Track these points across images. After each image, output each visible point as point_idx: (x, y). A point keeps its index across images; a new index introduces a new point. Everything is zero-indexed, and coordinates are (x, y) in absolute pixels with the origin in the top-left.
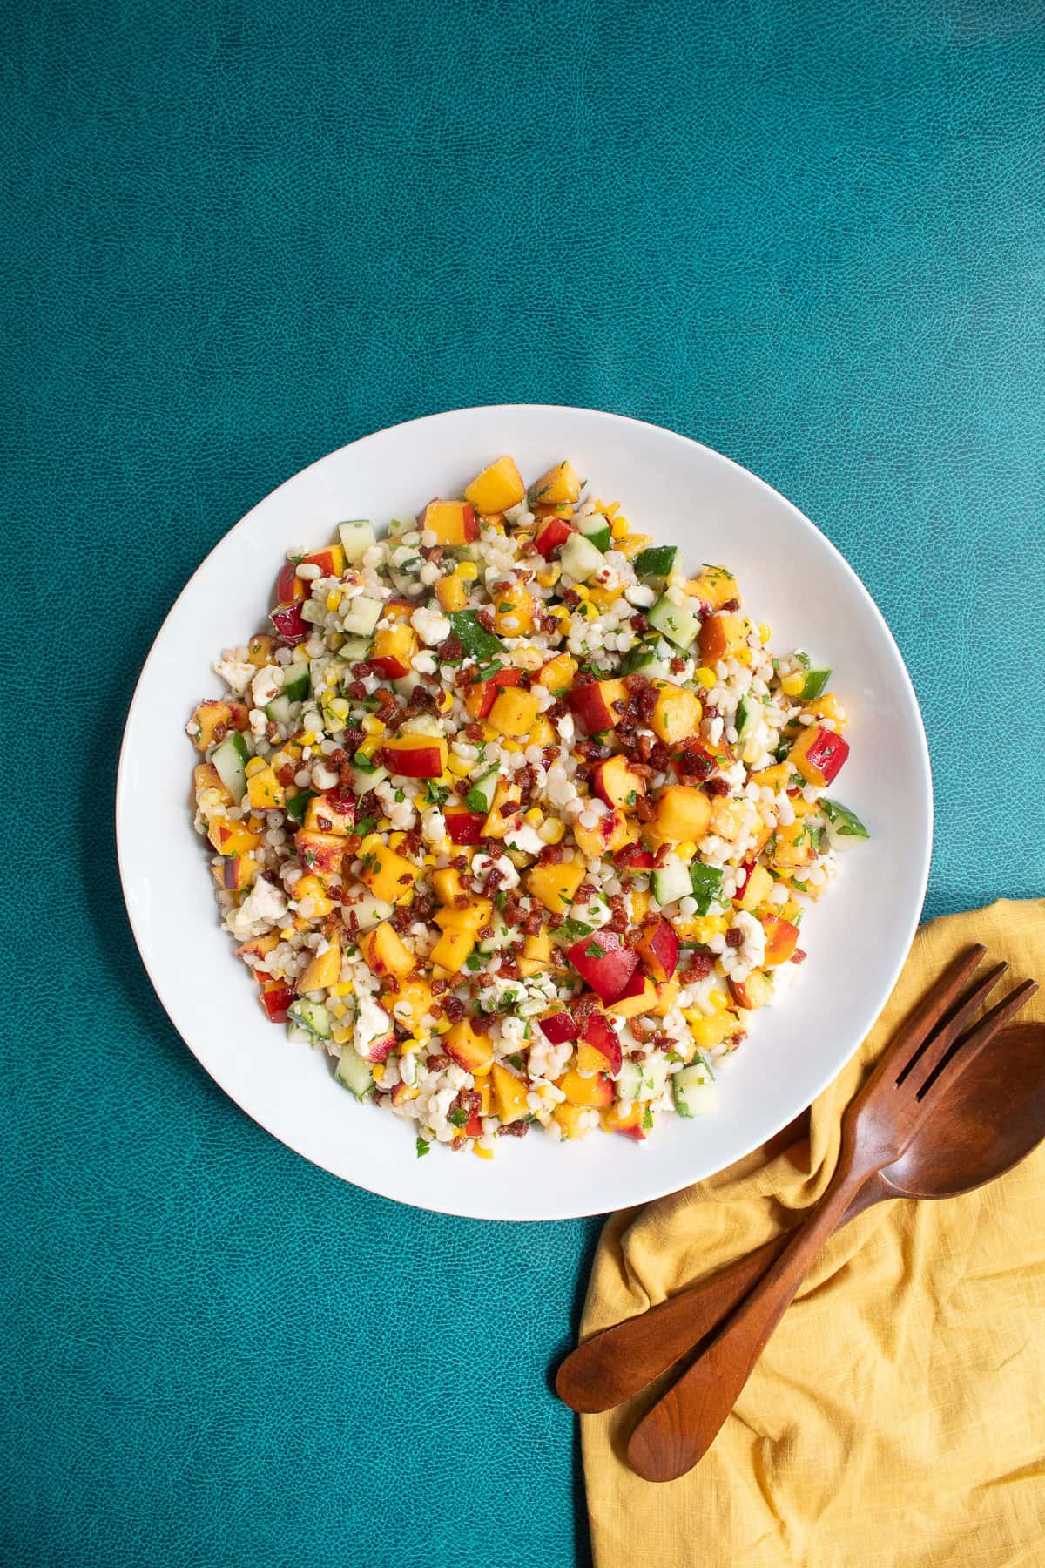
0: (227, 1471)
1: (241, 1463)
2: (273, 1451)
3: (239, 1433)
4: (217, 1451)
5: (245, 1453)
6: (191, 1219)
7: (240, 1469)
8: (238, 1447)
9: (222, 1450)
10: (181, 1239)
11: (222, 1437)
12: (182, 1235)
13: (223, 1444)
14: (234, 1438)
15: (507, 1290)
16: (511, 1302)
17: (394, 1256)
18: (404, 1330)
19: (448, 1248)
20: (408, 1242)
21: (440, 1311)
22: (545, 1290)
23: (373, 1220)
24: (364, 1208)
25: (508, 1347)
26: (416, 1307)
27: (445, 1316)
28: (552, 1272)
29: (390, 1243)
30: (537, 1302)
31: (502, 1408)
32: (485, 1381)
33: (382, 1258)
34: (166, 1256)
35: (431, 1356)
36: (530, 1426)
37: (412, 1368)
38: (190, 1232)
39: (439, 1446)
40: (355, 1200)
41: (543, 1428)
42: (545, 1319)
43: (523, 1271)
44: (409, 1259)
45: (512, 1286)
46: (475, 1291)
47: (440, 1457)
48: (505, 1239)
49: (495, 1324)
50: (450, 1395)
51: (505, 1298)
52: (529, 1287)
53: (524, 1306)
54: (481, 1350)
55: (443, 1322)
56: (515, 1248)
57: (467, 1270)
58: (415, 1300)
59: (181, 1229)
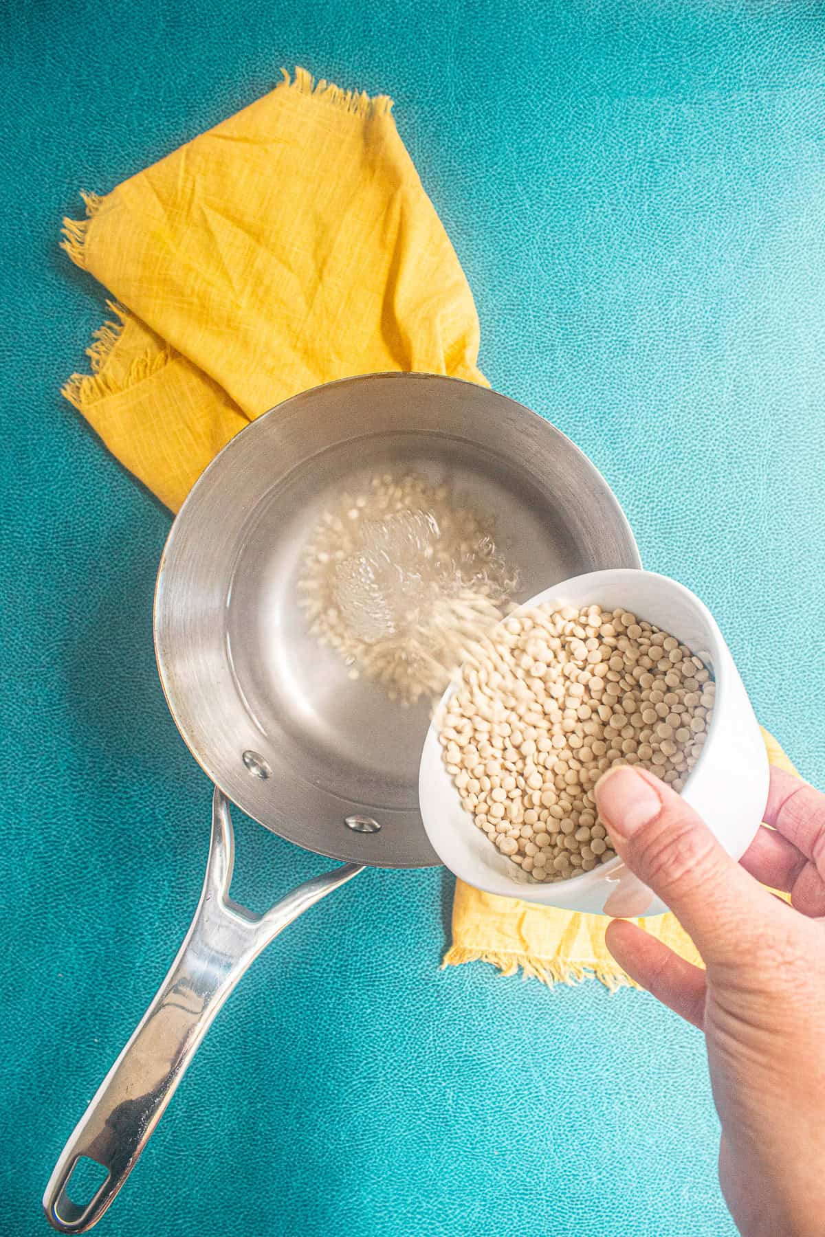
0: (199, 1145)
1: (209, 1139)
2: (234, 1129)
3: (207, 1116)
4: (190, 1131)
5: (212, 1131)
6: (165, 950)
7: (209, 1144)
8: (206, 1127)
9: (195, 1129)
10: (157, 965)
11: (194, 1119)
12: (158, 963)
13: (195, 1125)
14: (202, 1120)
15: (414, 1000)
16: (418, 1008)
17: (325, 975)
18: (334, 1033)
19: (367, 968)
20: (336, 963)
21: (362, 1017)
22: (444, 999)
23: (308, 947)
24: (300, 938)
25: (416, 1044)
26: (344, 1014)
27: (366, 1021)
28: (450, 984)
29: (322, 965)
30: (438, 1008)
31: (413, 1092)
32: (399, 1071)
33: (316, 976)
34: (146, 979)
35: (357, 1052)
36: (435, 1105)
37: (341, 1062)
38: (164, 960)
39: (364, 1122)
40: (293, 932)
41: (445, 1106)
42: (445, 1021)
43: (427, 984)
44: (337, 977)
45: (418, 996)
46: (390, 1001)
47: (364, 1131)
48: (413, 959)
49: (406, 1026)
50: (371, 1082)
51: (413, 1005)
52: (432, 996)
53: (428, 1012)
54: (395, 1047)
55: (365, 1026)
56: (420, 966)
57: (383, 984)
58: (342, 1009)
59: (157, 958)
